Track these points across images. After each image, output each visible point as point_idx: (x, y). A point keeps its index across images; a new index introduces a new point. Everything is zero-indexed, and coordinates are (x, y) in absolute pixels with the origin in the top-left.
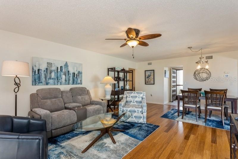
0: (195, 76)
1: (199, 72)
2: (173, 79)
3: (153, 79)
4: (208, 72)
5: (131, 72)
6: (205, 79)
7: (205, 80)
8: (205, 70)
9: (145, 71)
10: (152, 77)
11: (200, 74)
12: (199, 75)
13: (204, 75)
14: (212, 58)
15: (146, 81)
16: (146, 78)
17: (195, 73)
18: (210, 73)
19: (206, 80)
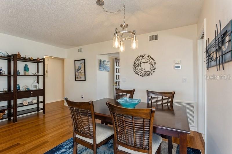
0: (135, 68)
1: (140, 61)
2: (115, 74)
3: (84, 73)
4: (153, 61)
5: (42, 60)
6: (148, 73)
7: (148, 75)
8: (148, 58)
9: (75, 61)
10: (83, 69)
11: (141, 64)
12: (140, 66)
13: (147, 67)
14: (157, 39)
15: (76, 76)
16: (76, 71)
17: (135, 63)
18: (155, 63)
19: (150, 75)
